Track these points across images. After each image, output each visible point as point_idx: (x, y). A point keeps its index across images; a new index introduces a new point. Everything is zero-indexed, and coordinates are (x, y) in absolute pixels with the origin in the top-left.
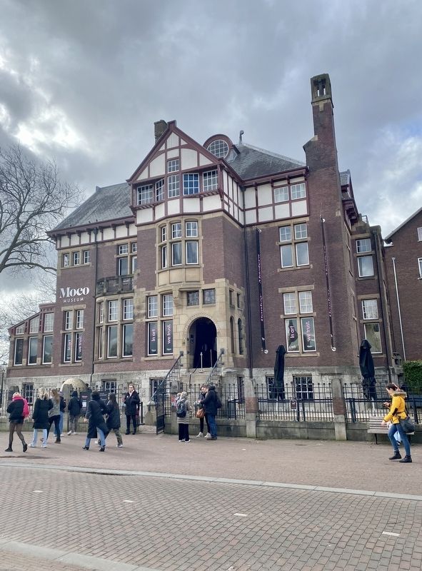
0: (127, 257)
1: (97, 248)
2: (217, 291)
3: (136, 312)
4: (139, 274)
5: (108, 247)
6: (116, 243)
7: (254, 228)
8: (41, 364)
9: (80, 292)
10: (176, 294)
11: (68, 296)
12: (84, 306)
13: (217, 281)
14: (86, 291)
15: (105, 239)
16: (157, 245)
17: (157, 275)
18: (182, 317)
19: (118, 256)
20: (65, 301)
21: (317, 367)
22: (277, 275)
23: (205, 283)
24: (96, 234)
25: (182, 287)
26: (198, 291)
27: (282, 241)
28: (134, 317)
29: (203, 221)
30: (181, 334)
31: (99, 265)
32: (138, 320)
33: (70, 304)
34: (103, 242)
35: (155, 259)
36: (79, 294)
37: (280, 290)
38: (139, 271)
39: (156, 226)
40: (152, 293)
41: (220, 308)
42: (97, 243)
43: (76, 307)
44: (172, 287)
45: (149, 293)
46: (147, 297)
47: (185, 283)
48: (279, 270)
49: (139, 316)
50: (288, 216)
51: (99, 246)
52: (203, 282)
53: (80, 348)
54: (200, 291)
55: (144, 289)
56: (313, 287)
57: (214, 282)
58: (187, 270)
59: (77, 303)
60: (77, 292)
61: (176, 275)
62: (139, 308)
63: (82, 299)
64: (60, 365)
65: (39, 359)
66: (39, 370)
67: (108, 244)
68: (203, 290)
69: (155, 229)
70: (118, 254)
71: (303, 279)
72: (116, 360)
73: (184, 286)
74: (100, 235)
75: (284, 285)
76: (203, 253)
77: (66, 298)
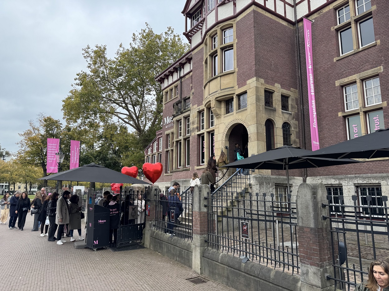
1: (181, 82)
2: (249, 93)
3: (192, 127)
4: (193, 93)
10: (213, 103)
11: (168, 123)
13: (248, 82)
15: (185, 73)
16: (204, 63)
17: (204, 91)
18: (221, 126)
20: (166, 127)
22: (333, 65)
24: (180, 71)
26: (233, 97)
27: (340, 25)
28: (190, 131)
29: (237, 24)
30: (220, 142)
31: (182, 96)
32: (193, 134)
33: (169, 128)
34: (184, 76)
37: (338, 83)
39: (203, 45)
40: (201, 107)
41: (251, 111)
42: (180, 78)
43: (172, 130)
44: (210, 98)
45: (199, 109)
46: (199, 112)
47: (220, 91)
48: (335, 60)
49: (193, 130)
52: (237, 87)
55: (196, 106)
56: (380, 68)
57: (246, 84)
58: (222, 78)
61: (213, 86)
64: (164, 174)
67: (187, 77)
68: (237, 95)
69: (203, 48)
71: (367, 61)
72: (180, 170)
73: (220, 94)
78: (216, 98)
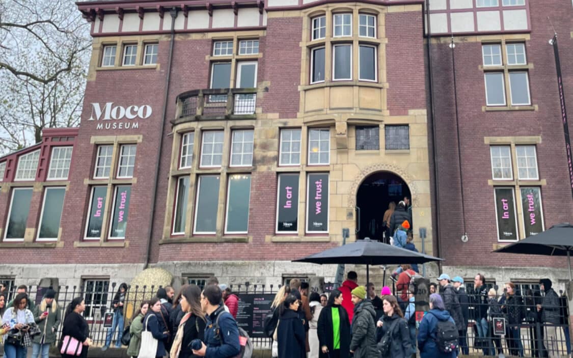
0: (230, 60)
1: (174, 42)
2: (413, 129)
3: (260, 153)
4: (267, 89)
5: (195, 41)
6: (210, 36)
7: (443, 40)
8: (34, 240)
9: (133, 112)
10: (341, 127)
11: (107, 117)
12: (139, 138)
13: (412, 112)
14: (145, 111)
15: (190, 27)
16: (303, 45)
17: (302, 94)
18: (347, 168)
19: (212, 58)
20: (100, 126)
21: (551, 268)
22: (481, 115)
23: (391, 115)
24: (174, 17)
25: (353, 116)
26: (378, 126)
27: (486, 66)
28: (255, 162)
29: (388, 15)
30: (346, 198)
31: (174, 71)
32: (263, 168)
33: (111, 132)
34: (186, 32)
35: (299, 67)
36: (130, 116)
37: (487, 140)
38: (267, 83)
39: (304, 14)
40: (291, 122)
41: (419, 158)
42: (174, 32)
43: (122, 138)
44: (335, 116)
45: (285, 123)
46: (280, 128)
47: (358, 111)
48: (483, 109)
49: (264, 160)
50: (499, 29)
51: (178, 38)
52: (388, 112)
53: (121, 213)
54: (382, 126)
55: (277, 115)
56: (539, 139)
57: (406, 114)
59: (124, 131)
60: (126, 112)
61: (341, 97)
62: (265, 147)
63: (136, 125)
64: (77, 244)
65: (30, 233)
66: (31, 252)
67: (194, 37)
68: (386, 125)
69: (299, 19)
70: (212, 55)
71: (524, 125)
72: (215, 239)
73: (357, 115)
74: (181, 19)
75: (491, 133)
76: (387, 65)
77: (102, 120)
78: (349, 119)
